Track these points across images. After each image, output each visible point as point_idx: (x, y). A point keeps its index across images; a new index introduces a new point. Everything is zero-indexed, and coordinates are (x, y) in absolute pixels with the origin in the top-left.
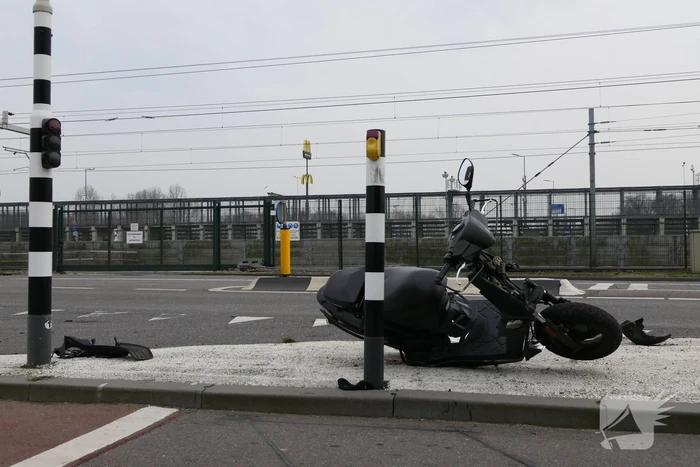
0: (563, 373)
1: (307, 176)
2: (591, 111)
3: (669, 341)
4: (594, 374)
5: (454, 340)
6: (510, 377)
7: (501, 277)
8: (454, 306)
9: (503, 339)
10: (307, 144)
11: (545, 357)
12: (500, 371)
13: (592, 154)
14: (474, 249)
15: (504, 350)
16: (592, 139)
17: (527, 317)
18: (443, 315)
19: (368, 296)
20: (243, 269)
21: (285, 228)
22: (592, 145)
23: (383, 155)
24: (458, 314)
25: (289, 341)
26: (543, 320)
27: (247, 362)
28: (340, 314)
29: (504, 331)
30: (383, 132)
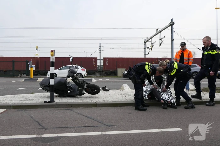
0: (90, 97)
1: (37, 54)
2: (100, 44)
3: (110, 90)
4: (95, 97)
5: (69, 92)
6: (79, 99)
7: (78, 80)
8: (69, 85)
9: (78, 91)
10: (37, 47)
11: (86, 94)
12: (78, 97)
13: (100, 53)
14: (73, 74)
15: (79, 93)
16: (100, 49)
17: (83, 87)
18: (67, 87)
19: (51, 84)
20: (20, 76)
21: (32, 67)
22: (100, 51)
23: (54, 55)
24: (70, 87)
25: (33, 93)
26: (86, 88)
27: (23, 98)
28: (45, 87)
29: (78, 90)
30: (54, 51)
